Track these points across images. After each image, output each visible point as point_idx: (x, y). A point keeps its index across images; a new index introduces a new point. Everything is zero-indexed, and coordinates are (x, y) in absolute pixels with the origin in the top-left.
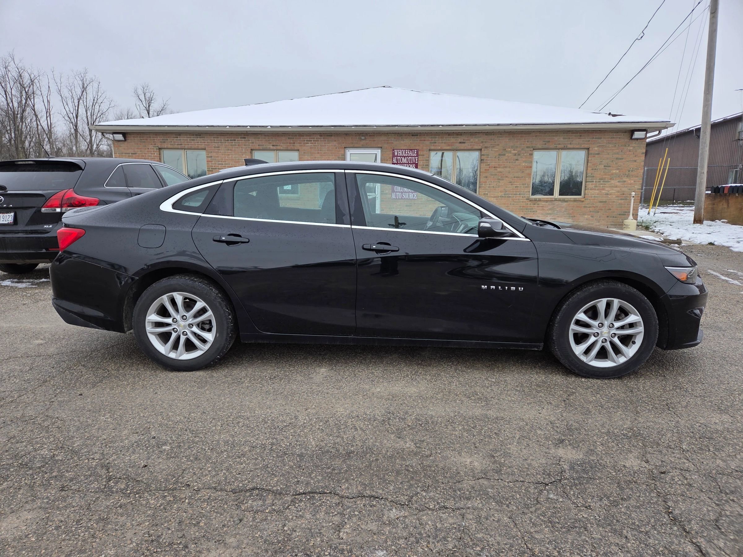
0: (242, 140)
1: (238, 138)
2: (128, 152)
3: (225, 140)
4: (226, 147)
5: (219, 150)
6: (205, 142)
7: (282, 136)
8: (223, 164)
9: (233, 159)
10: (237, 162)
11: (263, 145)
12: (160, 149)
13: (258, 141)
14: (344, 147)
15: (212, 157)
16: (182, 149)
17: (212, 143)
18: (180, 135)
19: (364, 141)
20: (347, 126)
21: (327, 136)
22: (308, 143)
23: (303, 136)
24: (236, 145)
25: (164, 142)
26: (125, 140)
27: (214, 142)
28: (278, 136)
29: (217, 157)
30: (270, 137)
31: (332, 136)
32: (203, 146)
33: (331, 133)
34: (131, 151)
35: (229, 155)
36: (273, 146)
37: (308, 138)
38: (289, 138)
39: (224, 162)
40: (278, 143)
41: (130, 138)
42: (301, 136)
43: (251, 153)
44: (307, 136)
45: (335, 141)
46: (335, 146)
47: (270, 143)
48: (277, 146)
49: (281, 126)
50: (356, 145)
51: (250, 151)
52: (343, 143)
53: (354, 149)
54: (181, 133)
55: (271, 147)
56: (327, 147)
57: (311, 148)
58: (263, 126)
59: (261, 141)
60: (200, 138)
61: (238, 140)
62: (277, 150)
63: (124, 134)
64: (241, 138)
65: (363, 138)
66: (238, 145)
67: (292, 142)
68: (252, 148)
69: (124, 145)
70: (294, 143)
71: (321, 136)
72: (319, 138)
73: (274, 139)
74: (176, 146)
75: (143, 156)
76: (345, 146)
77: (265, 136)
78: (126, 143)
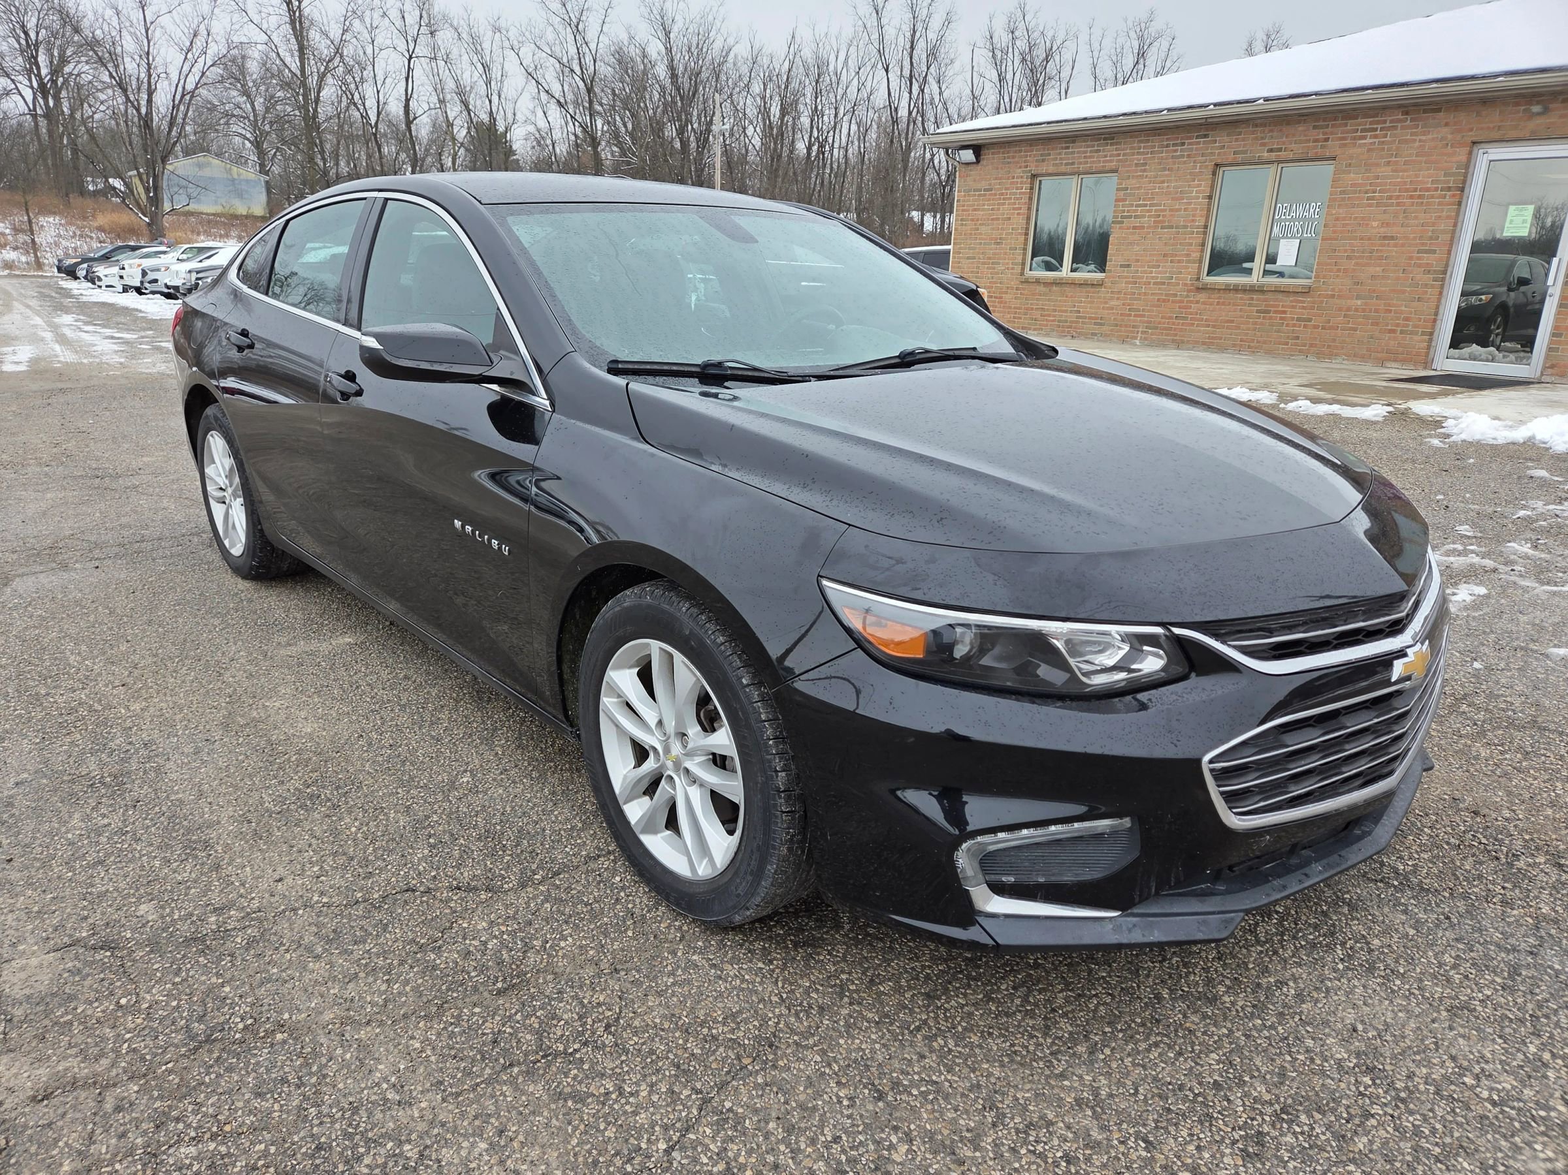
0: (1199, 143)
1: (1190, 138)
2: (979, 186)
3: (1162, 146)
4: (1160, 164)
5: (1145, 171)
6: (1119, 155)
7: (1299, 122)
8: (1146, 205)
9: (1170, 193)
10: (1177, 199)
11: (1245, 152)
12: (1034, 176)
13: (1237, 140)
14: (1469, 140)
15: (1127, 189)
16: (1073, 174)
17: (1133, 154)
18: (1074, 142)
19: (1539, 121)
20: (1484, 77)
21: (1425, 111)
22: (1364, 138)
23: (1356, 118)
24: (1183, 156)
25: (1043, 161)
26: (978, 161)
27: (1138, 153)
28: (1288, 124)
29: (1139, 188)
30: (1267, 129)
31: (1439, 110)
32: (1113, 165)
33: (1437, 103)
34: (984, 185)
35: (1163, 182)
36: (1271, 150)
37: (1367, 122)
38: (1315, 127)
39: (1150, 199)
40: (1284, 143)
41: (987, 156)
42: (1351, 118)
43: (1214, 174)
44: (1366, 116)
45: (1447, 124)
46: (1442, 139)
47: (1263, 145)
48: (1280, 150)
49: (1291, 97)
50: (1513, 134)
51: (1211, 168)
52: (1471, 130)
53: (1504, 144)
54: (1076, 136)
55: (1266, 154)
56: (1417, 144)
57: (1369, 150)
58: (1247, 101)
59: (1243, 140)
60: (1112, 144)
61: (1190, 144)
62: (1279, 162)
63: (978, 149)
64: (1197, 137)
65: (1536, 109)
66: (1189, 156)
67: (1321, 136)
68: (1219, 161)
69: (975, 171)
70: (1327, 140)
71: (1407, 113)
72: (1399, 121)
73: (1275, 134)
74: (1063, 169)
75: (1002, 194)
76: (1475, 139)
77: (1256, 126)
78: (979, 167)
